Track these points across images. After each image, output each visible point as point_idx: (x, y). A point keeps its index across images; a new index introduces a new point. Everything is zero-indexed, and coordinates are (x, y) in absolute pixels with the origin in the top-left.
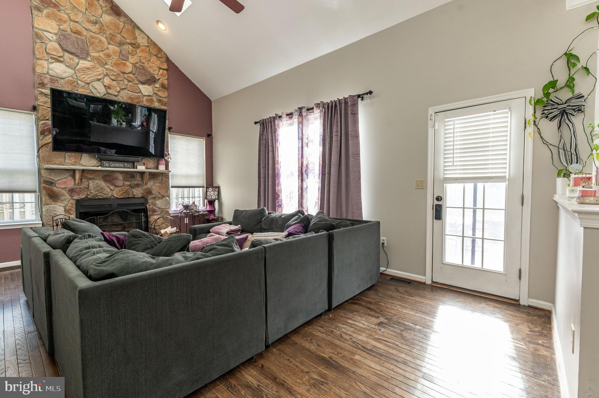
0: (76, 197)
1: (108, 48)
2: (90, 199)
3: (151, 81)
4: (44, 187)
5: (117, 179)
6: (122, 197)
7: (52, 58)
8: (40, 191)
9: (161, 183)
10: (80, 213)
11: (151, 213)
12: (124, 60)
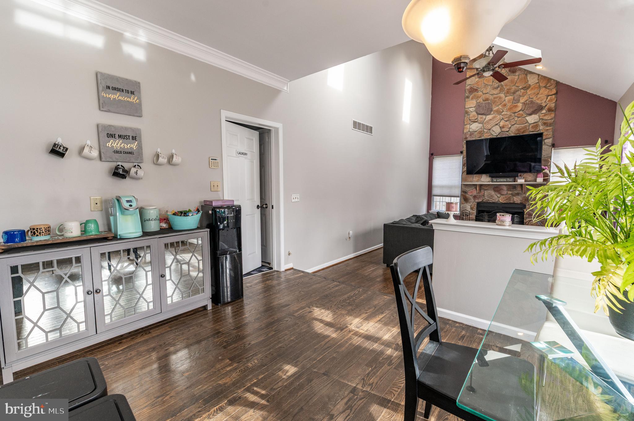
0: (477, 201)
1: (505, 100)
2: (485, 203)
3: (538, 110)
4: (463, 194)
5: (503, 190)
6: (505, 202)
7: (472, 122)
8: (461, 197)
10: (479, 211)
11: (527, 216)
12: (516, 103)
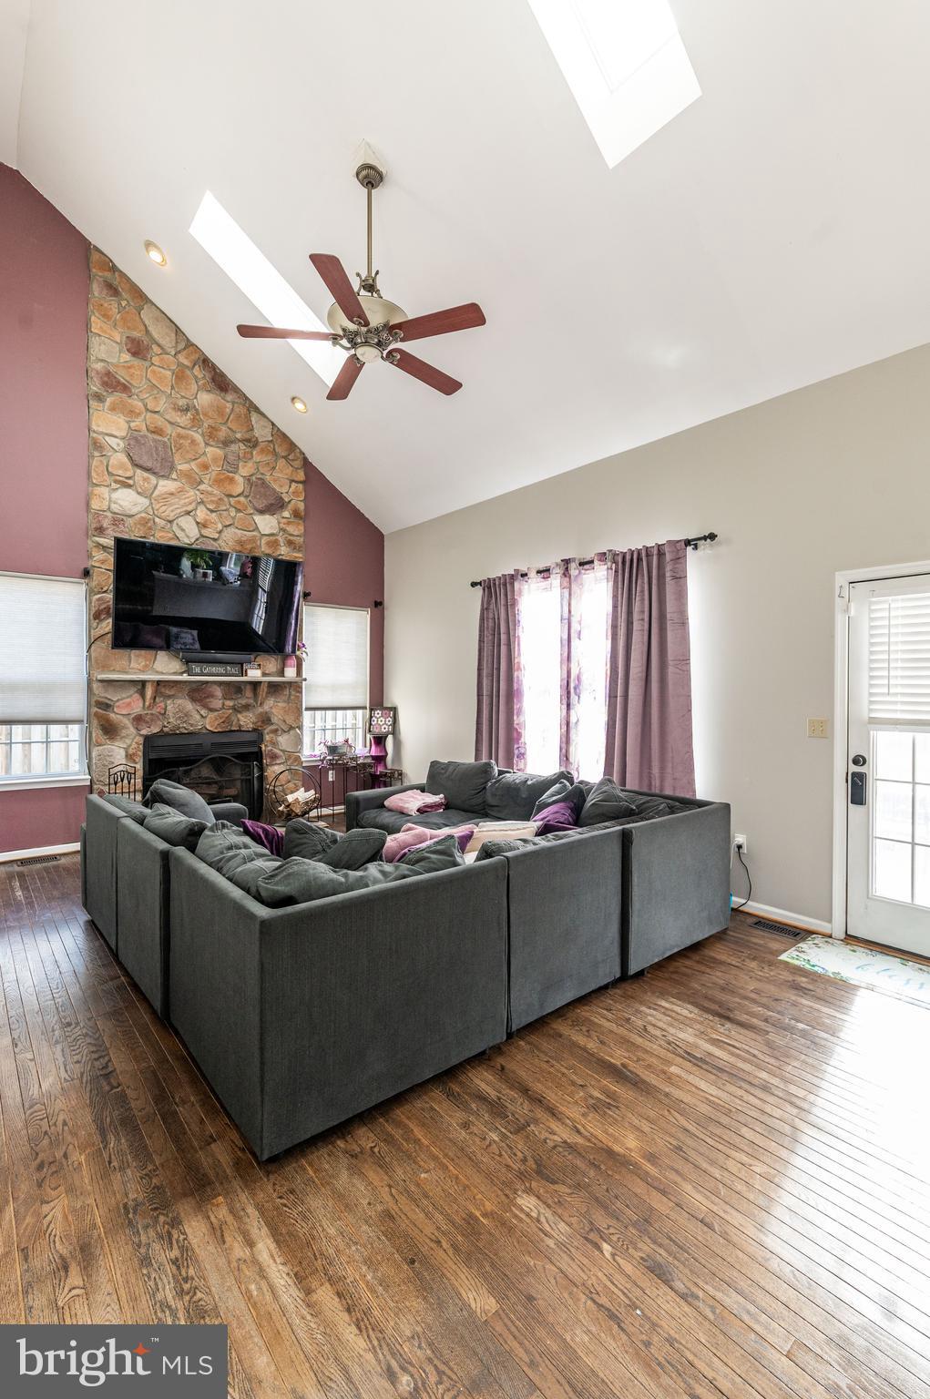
0: (144, 732)
1: (204, 453)
2: (167, 734)
3: (275, 506)
4: (96, 714)
5: (213, 696)
6: (220, 730)
7: (116, 482)
8: (89, 721)
9: (288, 702)
10: (151, 761)
11: (268, 760)
12: (231, 472)
